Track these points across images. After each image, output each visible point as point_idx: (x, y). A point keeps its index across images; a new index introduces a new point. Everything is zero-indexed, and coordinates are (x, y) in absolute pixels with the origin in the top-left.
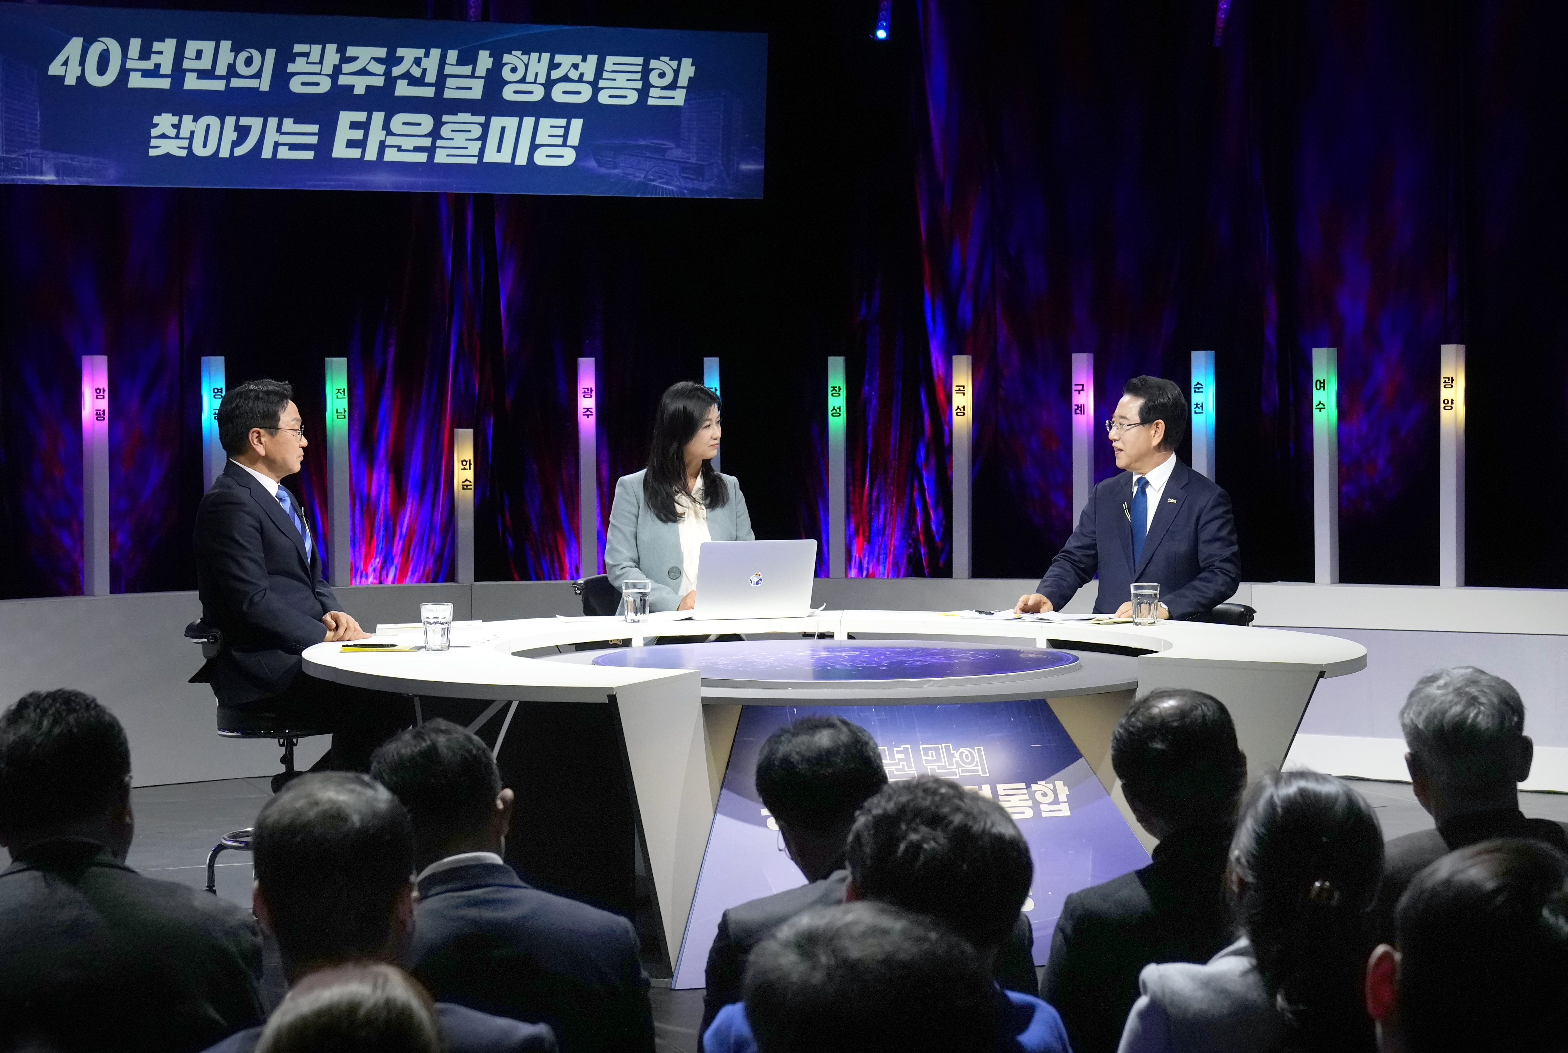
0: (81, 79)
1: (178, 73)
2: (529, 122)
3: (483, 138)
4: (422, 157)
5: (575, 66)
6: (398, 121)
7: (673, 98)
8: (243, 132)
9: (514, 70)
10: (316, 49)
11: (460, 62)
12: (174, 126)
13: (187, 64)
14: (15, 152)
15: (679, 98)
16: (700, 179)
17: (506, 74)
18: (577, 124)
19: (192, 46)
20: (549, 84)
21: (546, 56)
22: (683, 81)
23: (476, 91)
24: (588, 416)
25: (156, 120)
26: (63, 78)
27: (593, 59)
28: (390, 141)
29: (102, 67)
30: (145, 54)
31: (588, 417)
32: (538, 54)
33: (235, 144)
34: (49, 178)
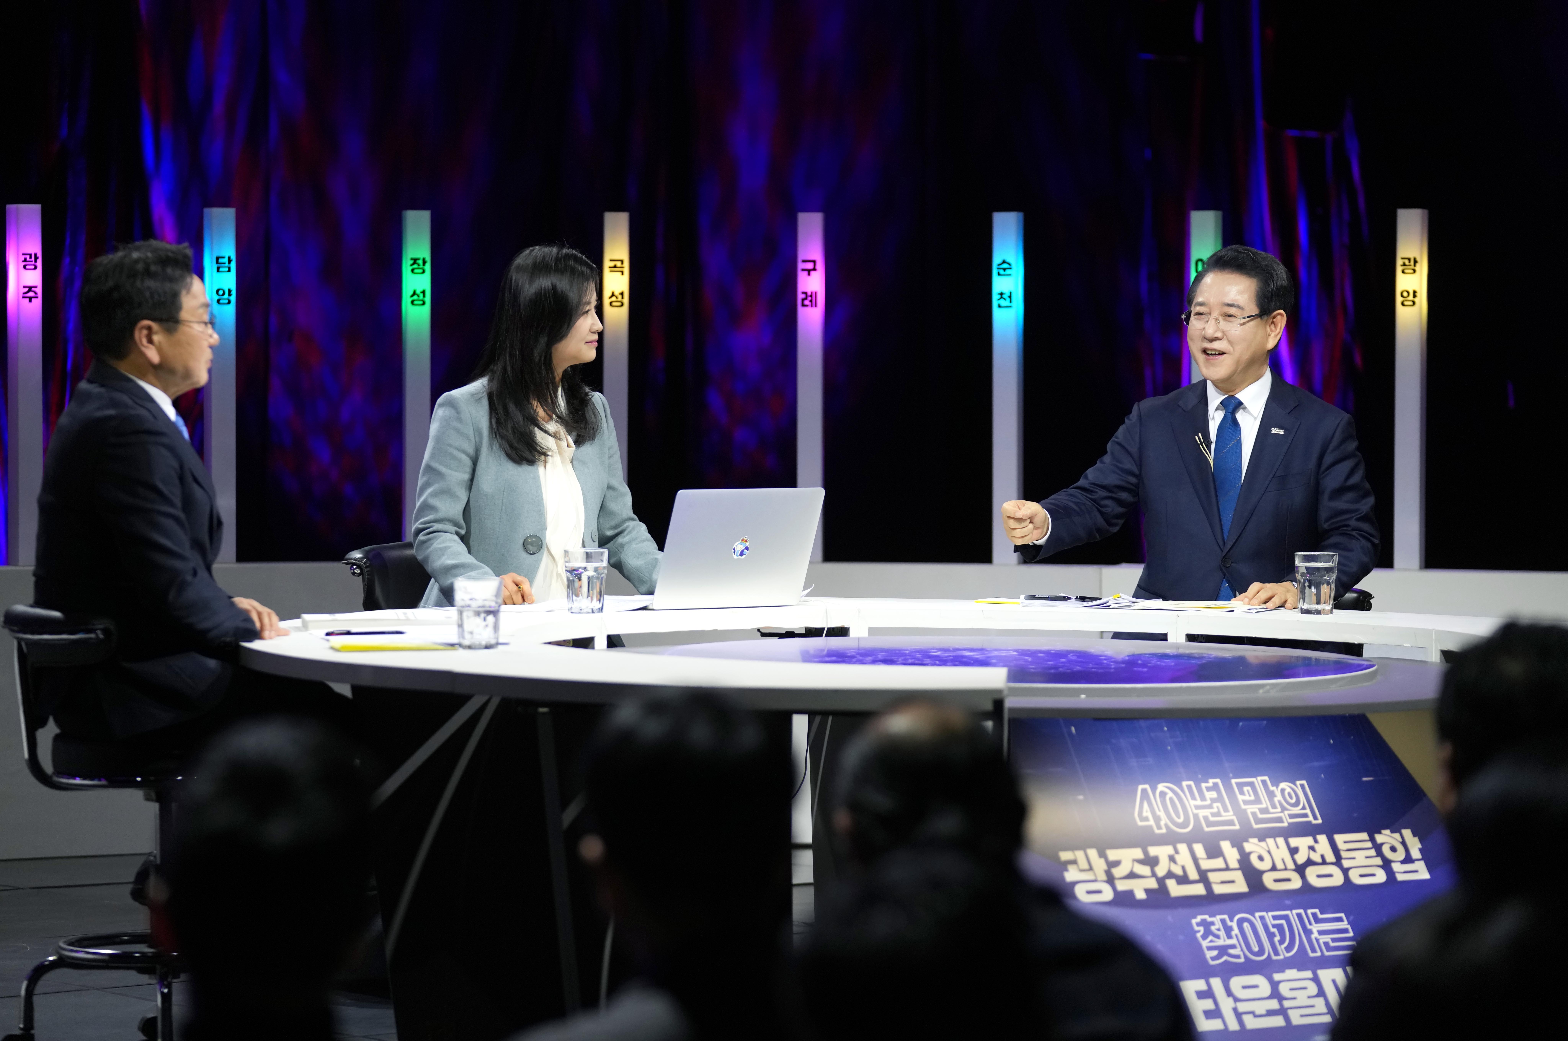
24: (30, 299)
31: (30, 301)
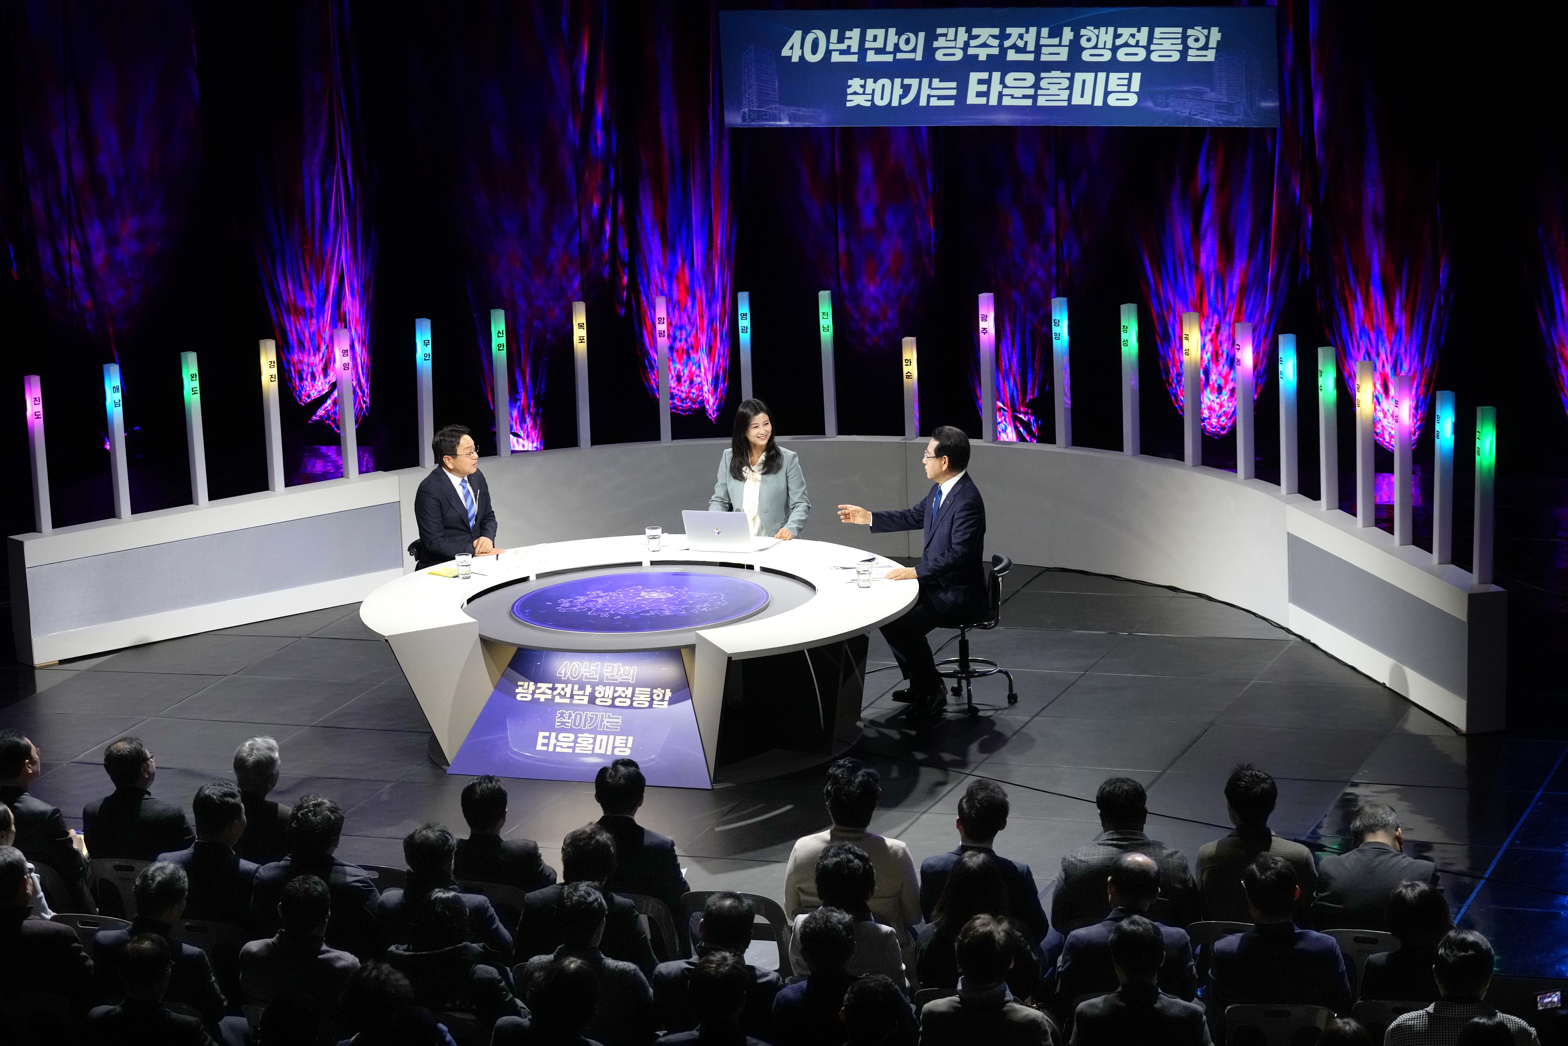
0: (802, 58)
1: (862, 51)
2: (1102, 76)
3: (1070, 88)
4: (1029, 102)
5: (1133, 36)
6: (1010, 78)
7: (1206, 56)
8: (906, 89)
9: (1089, 40)
10: (952, 31)
11: (1051, 35)
12: (861, 86)
13: (868, 45)
14: (763, 107)
15: (1210, 56)
16: (1231, 113)
17: (1083, 42)
18: (1137, 77)
19: (870, 33)
20: (1115, 49)
21: (1111, 30)
22: (1213, 43)
23: (1063, 55)
25: (850, 82)
26: (790, 57)
27: (1145, 30)
28: (1006, 91)
29: (815, 50)
30: (841, 40)
32: (1105, 28)
33: (902, 97)
34: (785, 123)
